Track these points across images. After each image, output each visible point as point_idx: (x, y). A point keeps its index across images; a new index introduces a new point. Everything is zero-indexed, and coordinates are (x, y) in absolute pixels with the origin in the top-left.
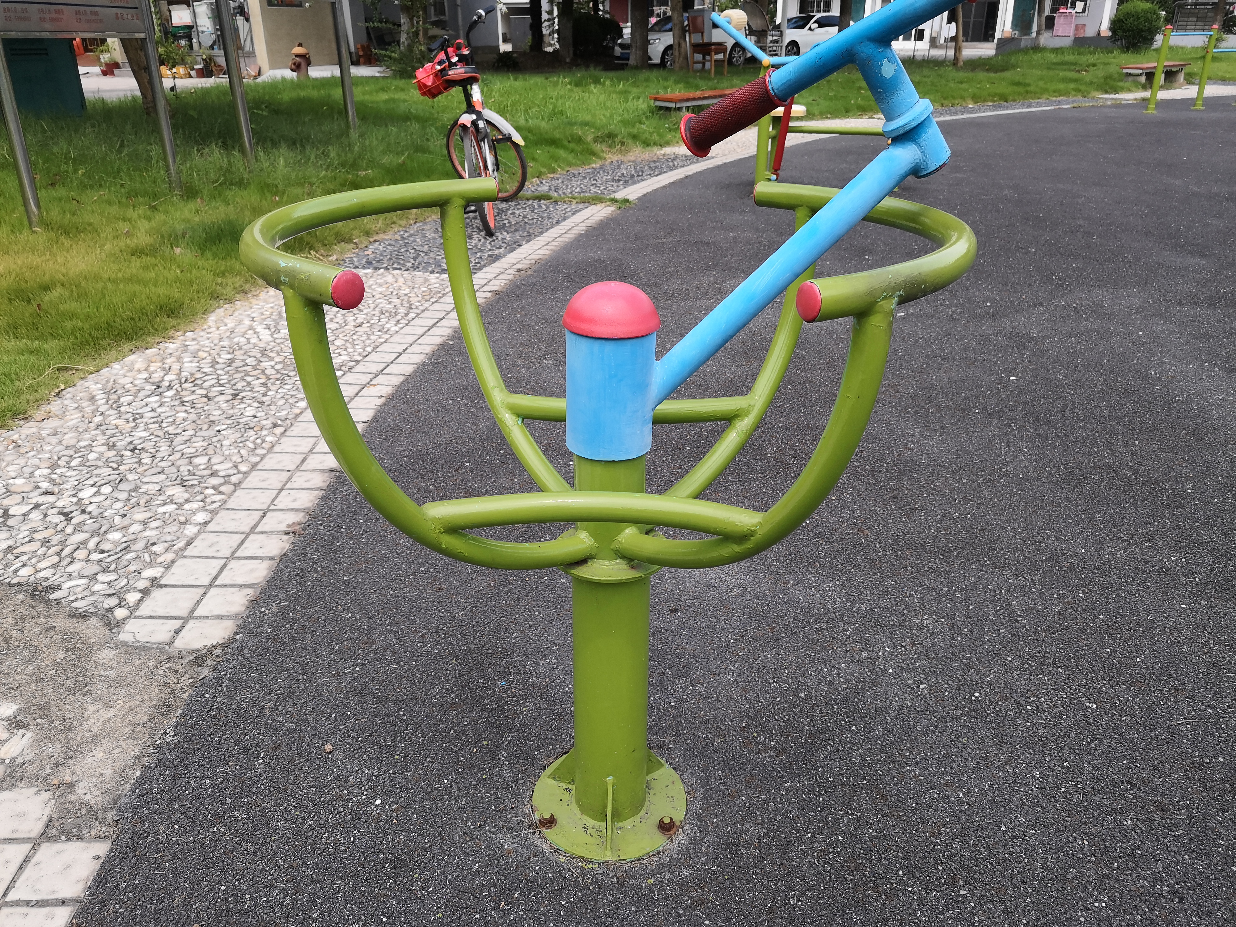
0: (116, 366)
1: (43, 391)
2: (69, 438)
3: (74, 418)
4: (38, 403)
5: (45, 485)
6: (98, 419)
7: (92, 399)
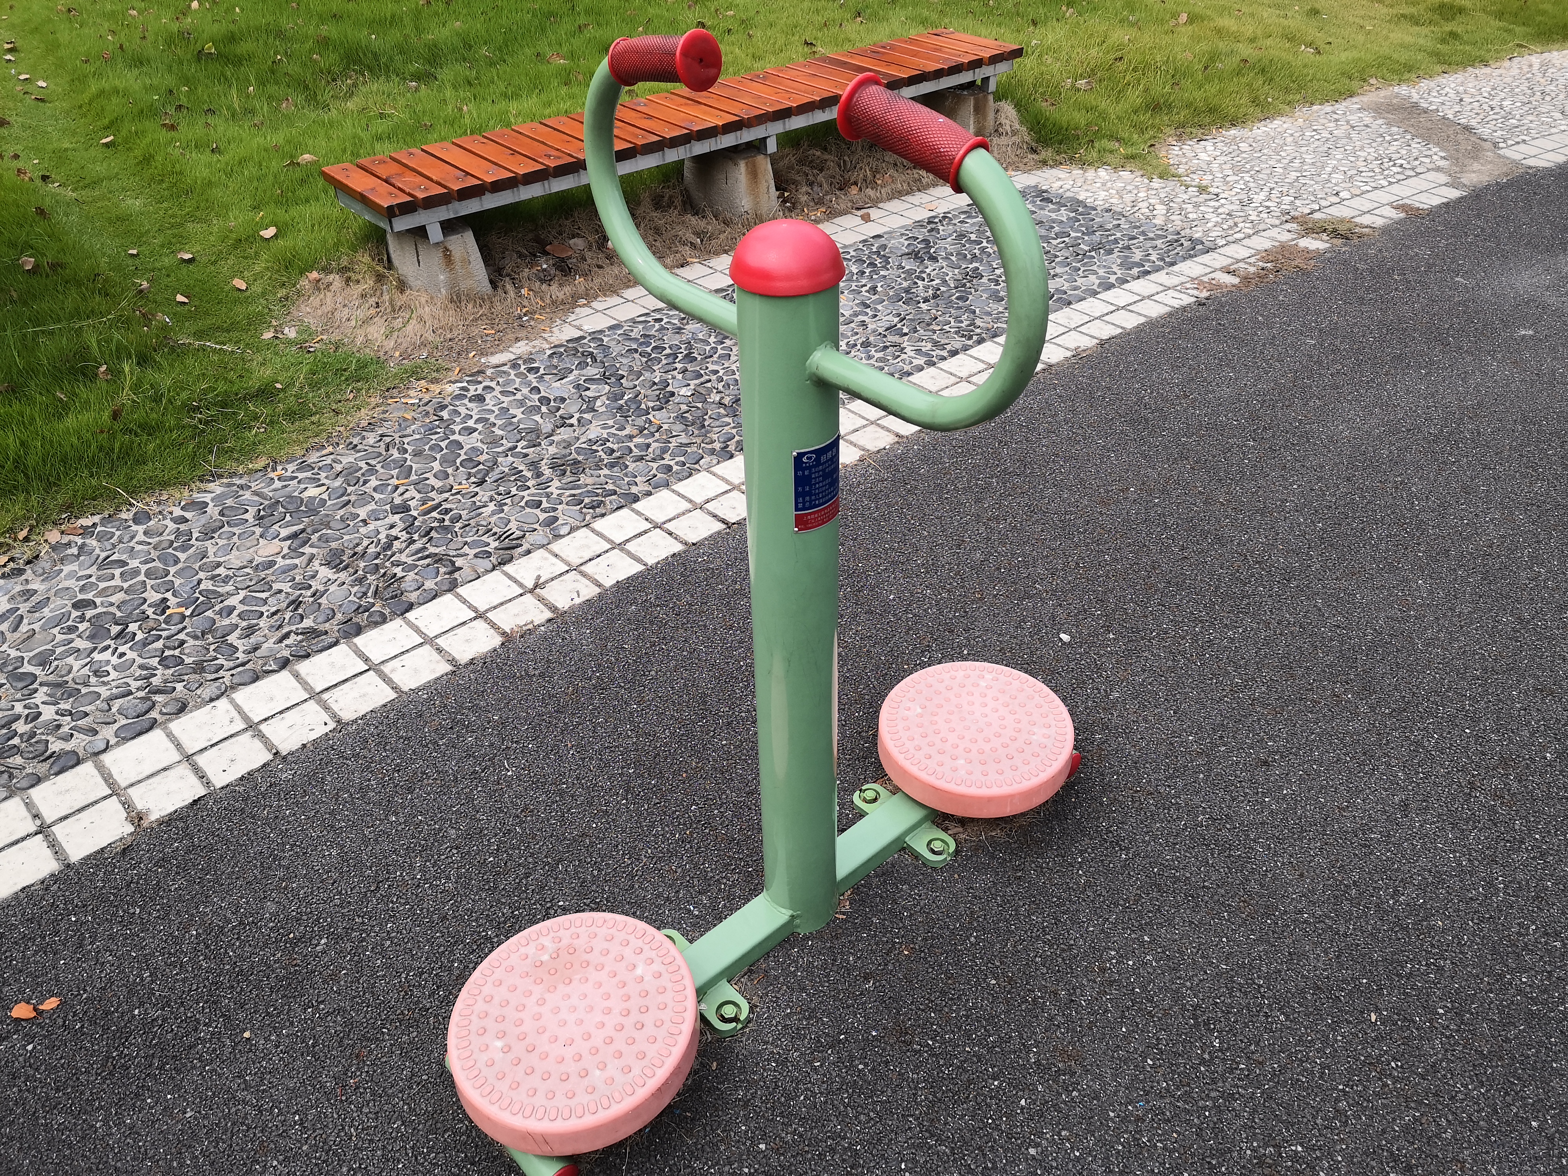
0: (1555, 53)
1: (1503, 54)
2: (1508, 80)
3: (1515, 72)
4: (1497, 59)
5: (1486, 95)
6: (1529, 75)
7: (1531, 66)
